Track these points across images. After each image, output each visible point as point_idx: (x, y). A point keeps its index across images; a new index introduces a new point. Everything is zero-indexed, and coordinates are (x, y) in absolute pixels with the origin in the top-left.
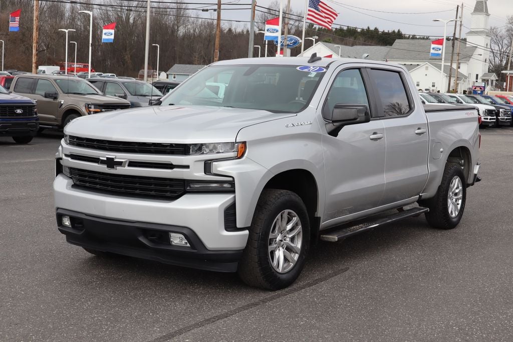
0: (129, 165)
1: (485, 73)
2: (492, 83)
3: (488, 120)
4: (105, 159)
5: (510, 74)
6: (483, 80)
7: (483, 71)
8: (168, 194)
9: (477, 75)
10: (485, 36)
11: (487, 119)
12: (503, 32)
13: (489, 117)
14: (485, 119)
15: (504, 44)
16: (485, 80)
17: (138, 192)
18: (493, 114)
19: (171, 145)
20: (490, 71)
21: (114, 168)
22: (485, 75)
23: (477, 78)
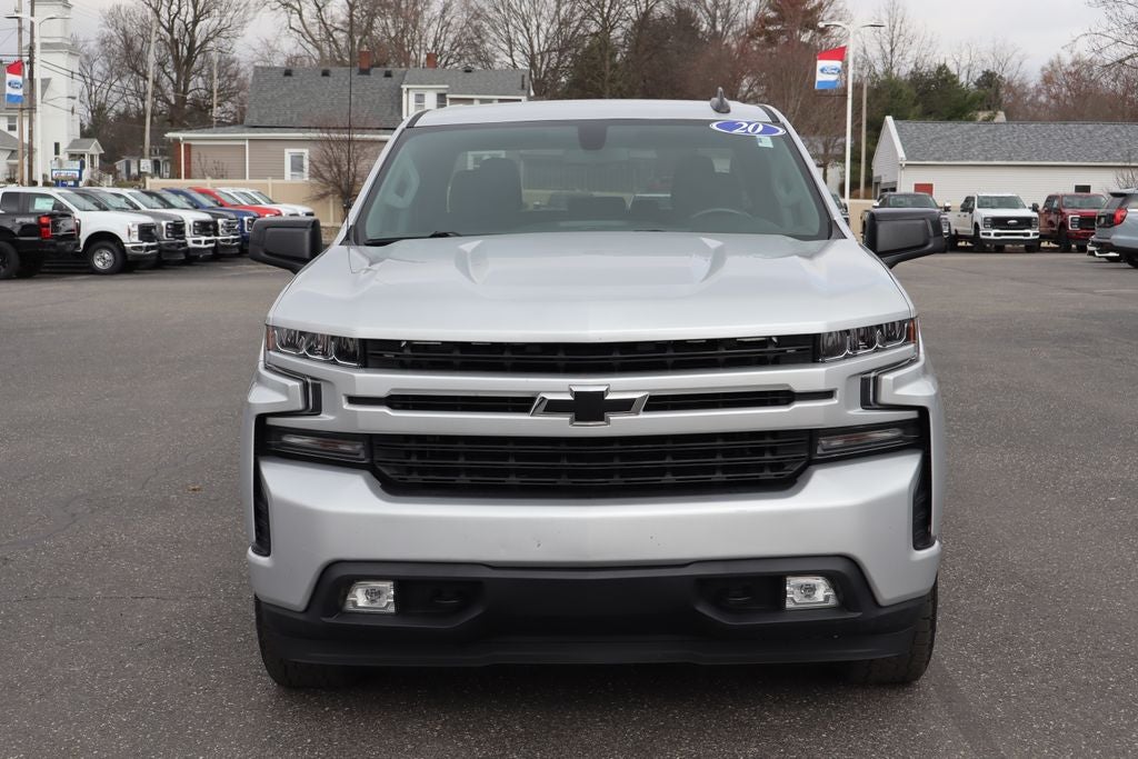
0: (648, 408)
1: (74, 141)
2: (92, 163)
3: (202, 246)
4: (569, 397)
5: (184, 139)
6: (73, 156)
7: (69, 135)
8: (767, 474)
9: (57, 145)
10: (66, 56)
11: (199, 242)
12: (93, 46)
13: (203, 238)
14: (194, 242)
15: (95, 74)
16: (75, 155)
17: (669, 478)
18: (209, 230)
19: (767, 341)
20: (84, 135)
21: (602, 419)
22: (74, 144)
23: (57, 152)
